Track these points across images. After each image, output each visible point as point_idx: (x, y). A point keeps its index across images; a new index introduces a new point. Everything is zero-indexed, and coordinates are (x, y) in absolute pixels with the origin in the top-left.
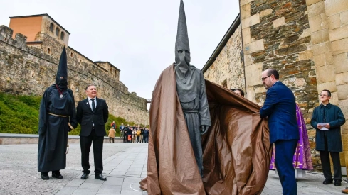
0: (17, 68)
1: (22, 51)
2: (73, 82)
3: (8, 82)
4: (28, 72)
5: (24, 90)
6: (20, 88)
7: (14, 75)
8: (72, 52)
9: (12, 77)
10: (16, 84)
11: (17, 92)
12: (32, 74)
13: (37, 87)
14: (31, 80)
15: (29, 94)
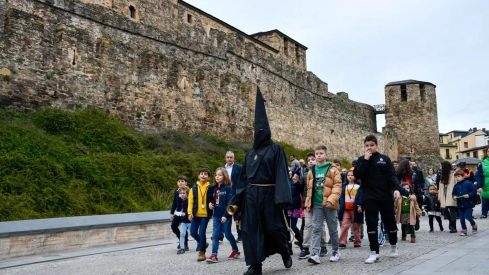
0: (28, 42)
1: (54, 10)
2: (184, 72)
3: (7, 79)
4: (59, 52)
5: (55, 97)
6: (42, 92)
7: (20, 61)
8: (191, 12)
9: (17, 66)
10: (30, 83)
11: (35, 104)
12: (71, 56)
13: (89, 90)
14: (71, 73)
15: (70, 106)
